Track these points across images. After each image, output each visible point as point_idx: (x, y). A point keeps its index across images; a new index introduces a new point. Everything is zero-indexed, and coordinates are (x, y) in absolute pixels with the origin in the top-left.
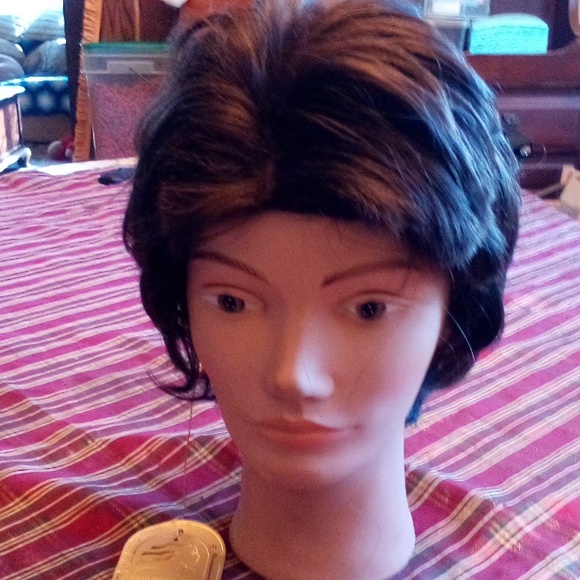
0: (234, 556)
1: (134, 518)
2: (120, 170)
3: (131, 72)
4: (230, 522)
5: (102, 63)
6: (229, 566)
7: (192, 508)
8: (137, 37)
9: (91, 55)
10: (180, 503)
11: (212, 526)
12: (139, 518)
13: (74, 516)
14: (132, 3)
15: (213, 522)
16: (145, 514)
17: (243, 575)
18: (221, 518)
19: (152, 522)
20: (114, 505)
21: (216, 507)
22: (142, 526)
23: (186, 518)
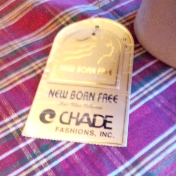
0: (141, 46)
1: (61, 17)
4: (134, 18)
6: (138, 55)
7: (105, 8)
10: (95, 5)
11: (120, 22)
12: (65, 17)
13: (18, 16)
15: (121, 18)
16: (70, 13)
17: (151, 63)
18: (127, 16)
19: (75, 19)
20: (46, 7)
21: (122, 7)
22: (68, 23)
23: (100, 16)
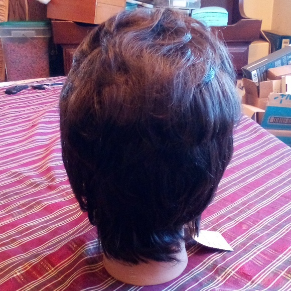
2: (16, 86)
3: (24, 37)
5: (9, 32)
8: (27, 19)
9: (4, 28)
14: (24, 2)
